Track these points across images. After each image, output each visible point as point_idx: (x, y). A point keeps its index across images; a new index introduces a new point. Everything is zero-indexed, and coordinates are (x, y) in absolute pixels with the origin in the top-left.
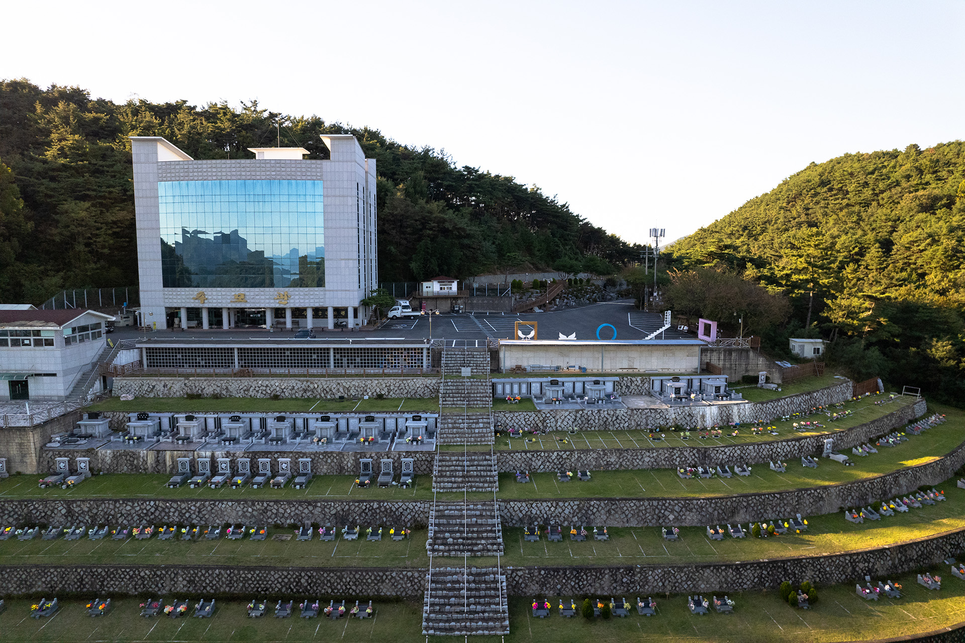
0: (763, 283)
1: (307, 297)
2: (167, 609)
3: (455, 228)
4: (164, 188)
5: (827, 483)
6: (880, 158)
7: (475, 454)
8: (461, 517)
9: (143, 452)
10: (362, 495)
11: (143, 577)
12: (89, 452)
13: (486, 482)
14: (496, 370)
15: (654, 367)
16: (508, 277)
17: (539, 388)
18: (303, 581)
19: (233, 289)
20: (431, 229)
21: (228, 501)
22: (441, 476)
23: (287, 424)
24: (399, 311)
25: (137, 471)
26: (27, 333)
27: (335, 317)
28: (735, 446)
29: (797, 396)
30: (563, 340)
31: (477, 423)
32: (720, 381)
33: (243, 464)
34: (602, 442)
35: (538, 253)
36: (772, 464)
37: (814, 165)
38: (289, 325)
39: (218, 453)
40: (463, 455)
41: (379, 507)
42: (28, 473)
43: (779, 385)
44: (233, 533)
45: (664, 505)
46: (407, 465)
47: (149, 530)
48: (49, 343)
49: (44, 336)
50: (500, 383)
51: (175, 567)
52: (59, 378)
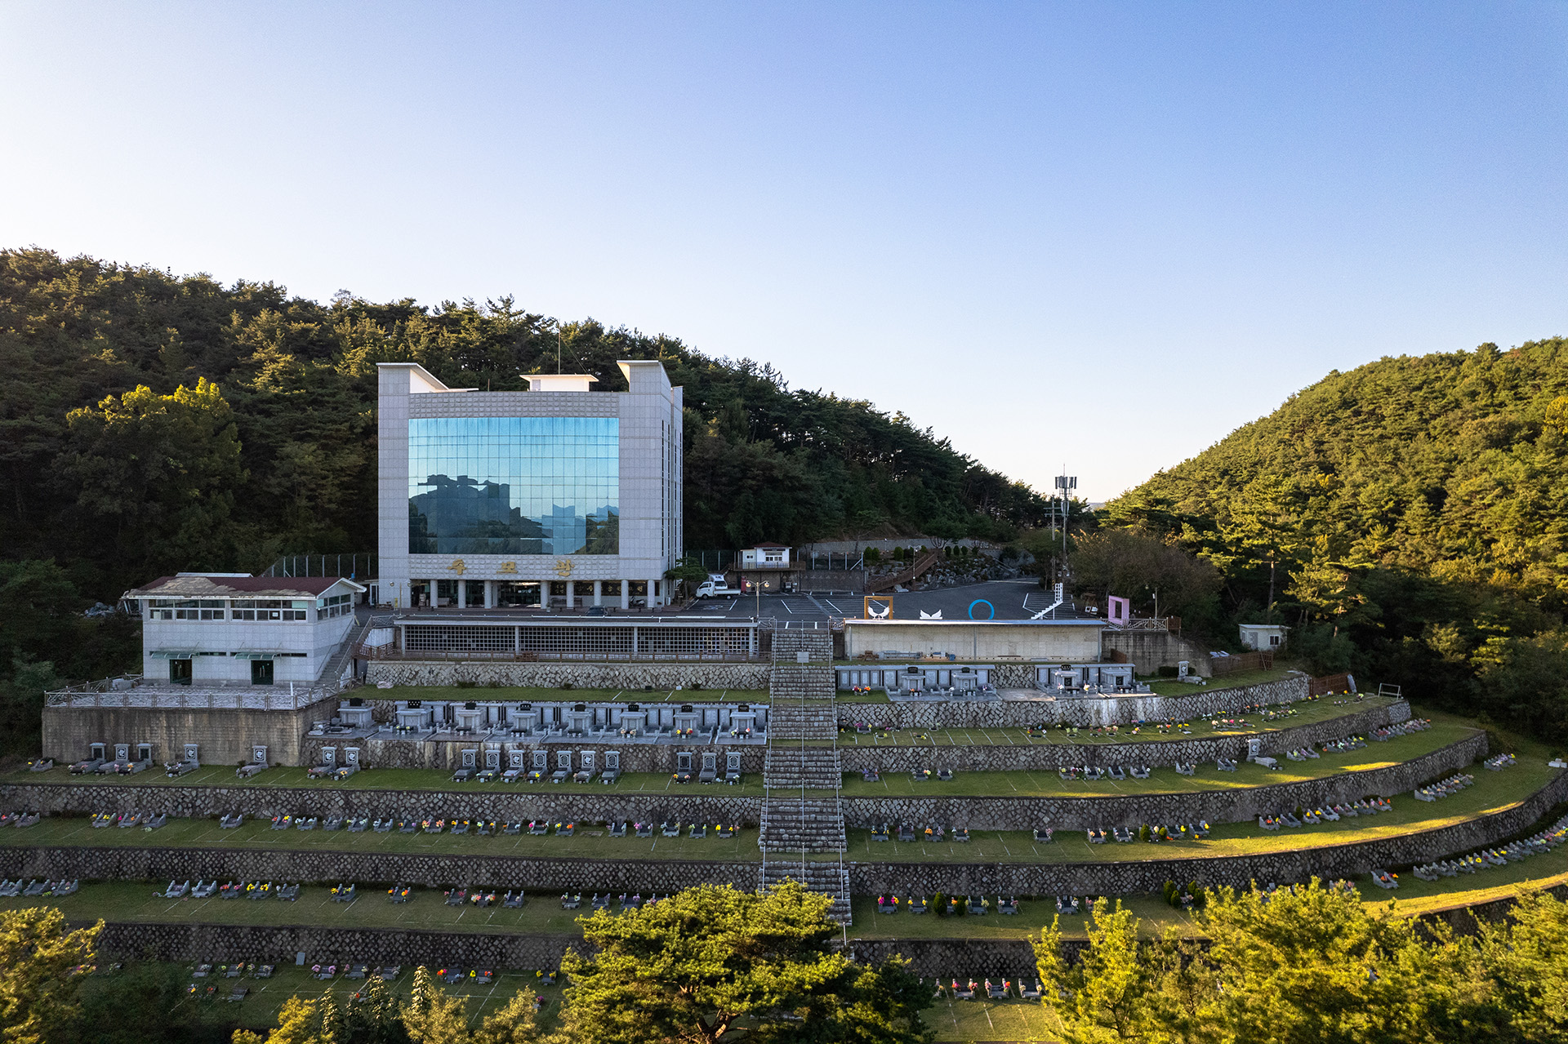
0: (1205, 551)
1: (595, 567)
2: (475, 898)
3: (786, 477)
4: (415, 427)
5: (1240, 786)
6: (1434, 365)
7: (814, 748)
8: (799, 813)
9: (419, 743)
10: (681, 789)
11: (443, 868)
12: (357, 742)
13: (827, 778)
14: (841, 656)
15: (1042, 655)
16: (860, 544)
17: (894, 678)
18: (620, 874)
19: (500, 556)
20: (753, 479)
21: (528, 794)
22: (774, 772)
23: (588, 713)
24: (711, 589)
25: (412, 764)
26: (276, 604)
27: (631, 593)
28: (1133, 744)
29: (1225, 690)
30: (925, 618)
31: (817, 715)
32: (1125, 671)
33: (540, 758)
34: (969, 739)
35: (902, 511)
36: (1178, 766)
37: (1336, 374)
38: (570, 604)
39: (508, 745)
40: (800, 749)
41: (703, 803)
42: (288, 764)
43: (1204, 679)
44: (535, 829)
45: (1037, 804)
46: (734, 760)
47: (440, 823)
48: (301, 616)
49: (295, 608)
50: (845, 671)
51: (478, 857)
52: (310, 660)
